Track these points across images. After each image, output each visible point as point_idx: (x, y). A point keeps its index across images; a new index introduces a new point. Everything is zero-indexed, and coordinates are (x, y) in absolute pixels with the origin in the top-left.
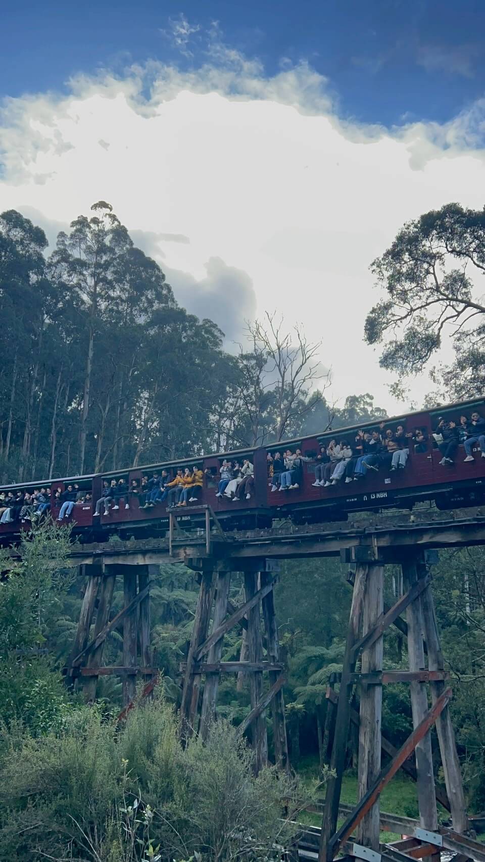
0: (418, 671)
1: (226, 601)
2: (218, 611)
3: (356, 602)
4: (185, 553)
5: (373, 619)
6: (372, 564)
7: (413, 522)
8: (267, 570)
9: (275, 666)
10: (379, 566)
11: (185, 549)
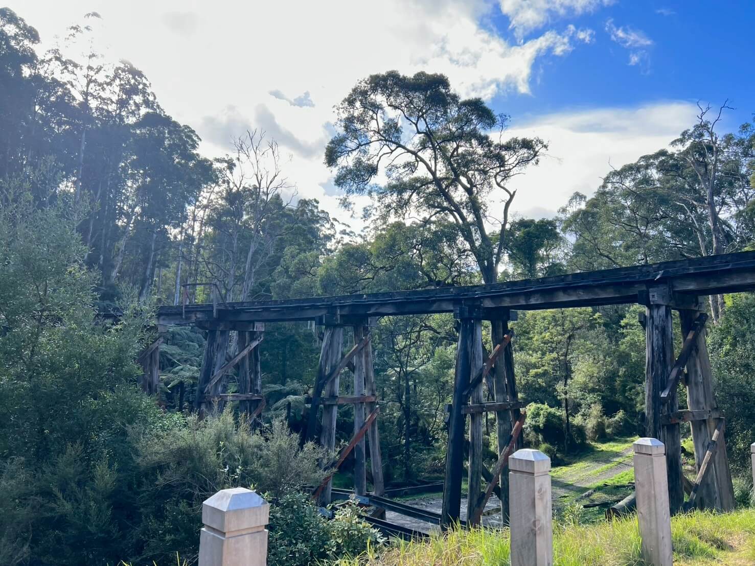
0: (360, 396)
1: (225, 352)
2: (219, 359)
3: (324, 352)
4: (196, 316)
5: (334, 362)
6: (336, 326)
7: (365, 299)
8: (255, 330)
9: (257, 396)
10: (340, 328)
11: (196, 314)
